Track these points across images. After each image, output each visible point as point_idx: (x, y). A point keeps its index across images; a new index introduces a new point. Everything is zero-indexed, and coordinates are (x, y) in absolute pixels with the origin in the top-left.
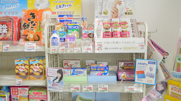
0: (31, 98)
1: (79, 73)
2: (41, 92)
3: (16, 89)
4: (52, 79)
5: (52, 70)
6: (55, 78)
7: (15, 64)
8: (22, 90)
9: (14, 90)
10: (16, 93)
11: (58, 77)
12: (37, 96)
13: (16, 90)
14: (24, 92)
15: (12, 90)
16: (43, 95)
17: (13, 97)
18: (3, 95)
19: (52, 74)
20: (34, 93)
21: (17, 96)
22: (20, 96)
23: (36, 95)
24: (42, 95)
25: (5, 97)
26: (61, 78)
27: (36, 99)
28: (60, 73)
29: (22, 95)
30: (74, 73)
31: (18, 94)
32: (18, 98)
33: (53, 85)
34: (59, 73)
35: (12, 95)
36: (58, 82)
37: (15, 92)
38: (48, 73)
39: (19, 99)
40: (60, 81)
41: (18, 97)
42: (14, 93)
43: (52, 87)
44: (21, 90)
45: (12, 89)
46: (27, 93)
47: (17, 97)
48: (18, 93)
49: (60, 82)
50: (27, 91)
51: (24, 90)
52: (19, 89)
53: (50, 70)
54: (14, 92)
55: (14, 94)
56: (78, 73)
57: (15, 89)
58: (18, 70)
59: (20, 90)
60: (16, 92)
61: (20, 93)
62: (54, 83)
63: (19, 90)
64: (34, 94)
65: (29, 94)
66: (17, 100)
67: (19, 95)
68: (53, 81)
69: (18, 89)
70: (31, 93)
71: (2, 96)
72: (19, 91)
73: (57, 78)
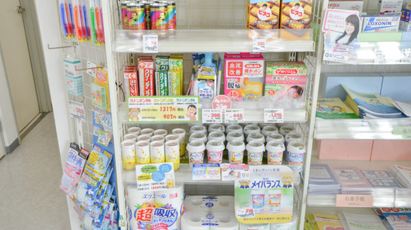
0: (271, 83)
1: (384, 25)
2: (294, 69)
3: (238, 63)
4: (334, 36)
5: (335, 17)
6: (342, 34)
7: (251, 3)
8: (251, 66)
9: (232, 66)
10: (238, 72)
11: (347, 32)
12: (286, 77)
13: (238, 65)
14: (255, 69)
15: (229, 66)
16: (300, 75)
17: (228, 82)
18: (208, 77)
19: (335, 24)
20: (278, 72)
21: (239, 79)
22: (246, 79)
23: (282, 76)
24: (296, 76)
25: (214, 80)
26: (354, 35)
27: (282, 85)
28: (352, 23)
29: (249, 76)
30: (372, 26)
31: (241, 74)
32: (241, 83)
33: (335, 50)
34: (349, 24)
35: (227, 76)
36: (347, 44)
37: (235, 69)
38: (327, 23)
39: (243, 85)
40: (351, 40)
41: (242, 80)
42: (233, 72)
43: (333, 53)
44: (248, 66)
45: (229, 63)
46: (262, 72)
47: (239, 81)
48: (241, 72)
49: (351, 44)
50: (262, 68)
51: (255, 66)
52: (245, 62)
53: (331, 16)
54: (232, 69)
55: (233, 75)
56: (381, 26)
57: (235, 63)
58: (256, 17)
59: (246, 66)
60: (238, 69)
61: (246, 71)
62: (338, 46)
63: (244, 65)
64: (280, 73)
65: (268, 74)
66: (238, 87)
67: (244, 76)
68: (337, 41)
69: (242, 63)
70: (272, 70)
71: (206, 80)
72: (244, 68)
73: (345, 34)
